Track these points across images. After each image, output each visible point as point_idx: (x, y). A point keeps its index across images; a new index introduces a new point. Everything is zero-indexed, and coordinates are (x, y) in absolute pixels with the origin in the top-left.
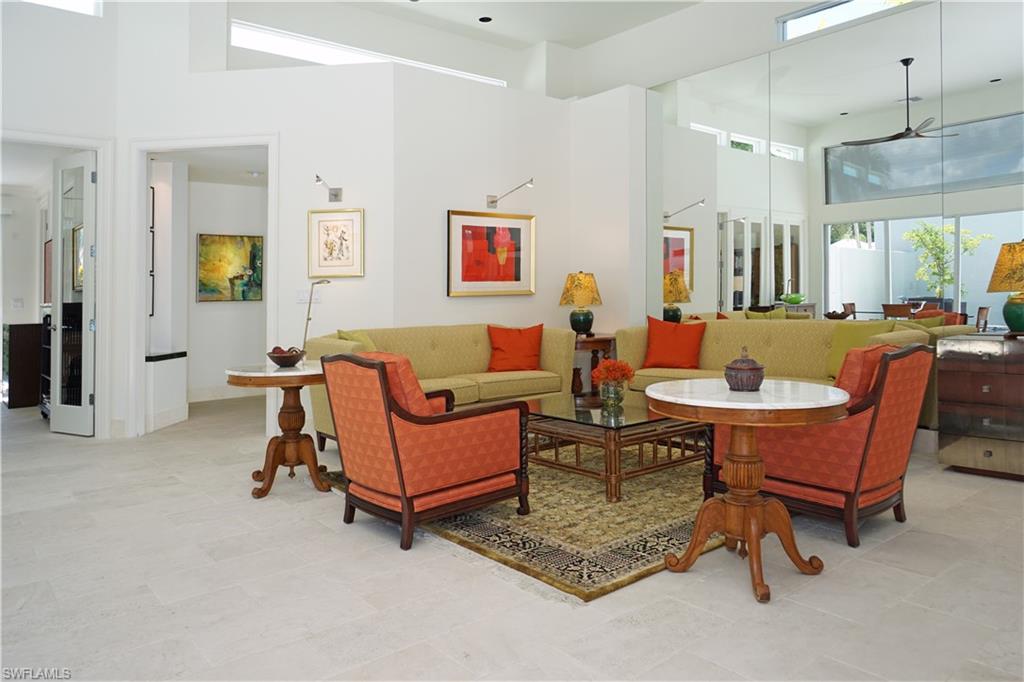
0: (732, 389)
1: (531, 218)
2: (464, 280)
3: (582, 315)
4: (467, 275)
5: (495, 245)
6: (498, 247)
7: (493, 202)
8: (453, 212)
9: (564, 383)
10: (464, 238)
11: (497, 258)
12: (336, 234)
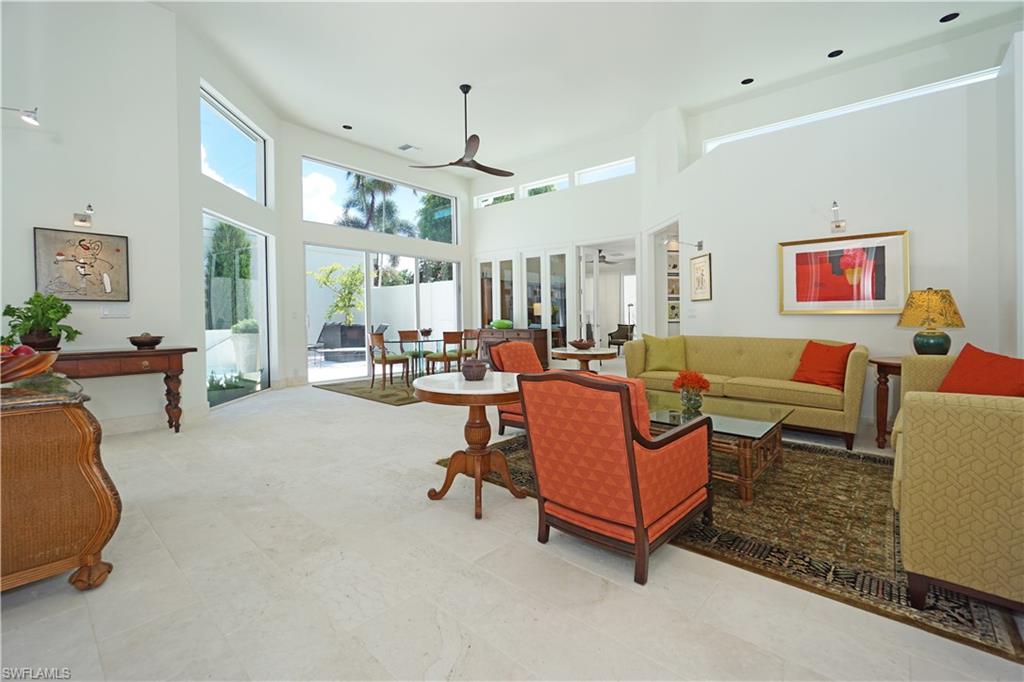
0: (467, 379)
1: (902, 233)
2: (798, 300)
3: (933, 338)
4: (801, 296)
5: (842, 267)
6: (847, 268)
7: (838, 227)
8: (783, 244)
9: (846, 402)
10: (798, 263)
11: (845, 279)
12: (700, 272)
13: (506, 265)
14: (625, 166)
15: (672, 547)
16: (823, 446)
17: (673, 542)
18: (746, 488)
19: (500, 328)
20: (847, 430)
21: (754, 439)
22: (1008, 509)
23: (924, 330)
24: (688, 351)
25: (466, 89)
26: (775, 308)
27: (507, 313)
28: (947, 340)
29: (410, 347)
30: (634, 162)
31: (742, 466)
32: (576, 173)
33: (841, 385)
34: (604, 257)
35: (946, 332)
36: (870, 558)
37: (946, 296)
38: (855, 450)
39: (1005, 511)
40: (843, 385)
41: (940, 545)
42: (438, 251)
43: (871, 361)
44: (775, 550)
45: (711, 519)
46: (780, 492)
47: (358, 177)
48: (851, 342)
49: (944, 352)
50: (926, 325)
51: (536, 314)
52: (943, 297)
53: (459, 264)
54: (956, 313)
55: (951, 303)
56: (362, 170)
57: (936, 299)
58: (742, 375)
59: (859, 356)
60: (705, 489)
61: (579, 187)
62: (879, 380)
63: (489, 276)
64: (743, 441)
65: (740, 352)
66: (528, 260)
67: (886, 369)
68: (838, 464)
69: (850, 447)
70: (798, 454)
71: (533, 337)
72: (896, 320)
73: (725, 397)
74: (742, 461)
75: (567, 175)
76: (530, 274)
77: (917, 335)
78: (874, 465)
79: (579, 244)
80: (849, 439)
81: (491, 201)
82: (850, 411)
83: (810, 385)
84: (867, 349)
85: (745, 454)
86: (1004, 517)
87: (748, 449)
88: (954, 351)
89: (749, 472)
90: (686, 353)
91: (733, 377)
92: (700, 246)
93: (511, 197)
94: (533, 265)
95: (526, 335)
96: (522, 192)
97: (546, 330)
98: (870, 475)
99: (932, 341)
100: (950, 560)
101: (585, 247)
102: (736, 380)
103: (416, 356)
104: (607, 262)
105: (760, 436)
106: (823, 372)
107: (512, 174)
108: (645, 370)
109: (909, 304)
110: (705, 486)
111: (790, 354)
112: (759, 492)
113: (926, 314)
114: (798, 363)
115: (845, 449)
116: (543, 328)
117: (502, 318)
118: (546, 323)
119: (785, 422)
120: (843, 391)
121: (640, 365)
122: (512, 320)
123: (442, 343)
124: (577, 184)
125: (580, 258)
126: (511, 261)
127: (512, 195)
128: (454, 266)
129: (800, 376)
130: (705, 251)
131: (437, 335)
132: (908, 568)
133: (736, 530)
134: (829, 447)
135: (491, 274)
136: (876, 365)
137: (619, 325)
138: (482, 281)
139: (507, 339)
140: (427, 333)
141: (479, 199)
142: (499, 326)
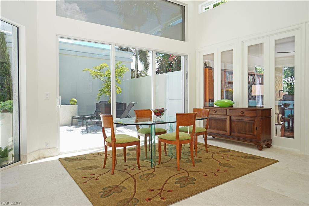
128: (183, 59)
138: (205, 69)
139: (230, 117)
140: (160, 113)
141: (202, 6)
142: (222, 105)
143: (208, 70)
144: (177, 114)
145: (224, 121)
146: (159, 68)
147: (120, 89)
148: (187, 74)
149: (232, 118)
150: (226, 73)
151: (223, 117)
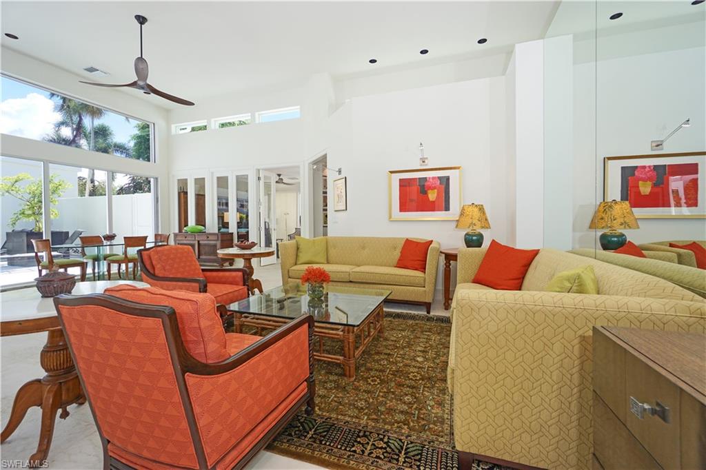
1: (458, 168)
2: (400, 211)
3: (475, 236)
4: (403, 208)
5: (426, 189)
6: (428, 189)
7: (424, 162)
8: (391, 172)
9: (426, 282)
10: (400, 186)
11: (428, 196)
12: (340, 190)
13: (200, 183)
14: (292, 111)
15: (268, 454)
16: (413, 312)
17: (270, 448)
18: (350, 367)
19: (193, 233)
20: (427, 301)
21: (354, 326)
22: (529, 391)
23: (469, 231)
24: (329, 248)
25: (142, 20)
26: (387, 216)
27: (201, 219)
28: (481, 236)
29: (92, 251)
30: (299, 110)
31: (346, 349)
32: (257, 114)
33: (423, 269)
34: (282, 179)
35: (482, 232)
36: (434, 423)
37: (481, 209)
38: (432, 314)
39: (527, 393)
40: (425, 269)
41: (481, 427)
42: (141, 168)
43: (441, 252)
44: (361, 434)
45: (313, 409)
46: (377, 361)
47: (64, 99)
48: (430, 239)
49: (480, 245)
50: (471, 227)
51: (225, 221)
52: (480, 209)
53: (156, 179)
54: (486, 220)
55: (484, 213)
56: (69, 94)
57: (476, 210)
58: (365, 264)
59: (434, 249)
60: (305, 383)
61: (259, 123)
62: (445, 264)
63: (185, 190)
64: (347, 328)
65: (364, 248)
66: (218, 178)
67: (451, 257)
68: (420, 327)
69: (428, 312)
70: (396, 322)
71: (220, 239)
72: (454, 224)
73: (351, 282)
74: (346, 344)
75: (250, 114)
76: (220, 189)
77: (466, 234)
78: (442, 325)
79: (259, 168)
80: (428, 306)
81: (189, 129)
82: (429, 287)
83: (406, 270)
84: (439, 244)
85: (349, 339)
86: (526, 399)
87: (351, 334)
88: (486, 244)
89: (352, 353)
90: (327, 249)
91: (359, 266)
92: (340, 172)
93: (205, 128)
94: (222, 182)
95: (215, 238)
96: (214, 124)
97: (232, 233)
98: (439, 334)
99: (474, 238)
100: (488, 438)
101: (263, 169)
102: (358, 269)
103: (96, 259)
104: (285, 184)
105: (358, 324)
106: (413, 260)
107: (193, 104)
108: (296, 264)
109: (462, 214)
110: (306, 380)
111: (395, 248)
112: (362, 365)
113: (471, 220)
114: (399, 254)
115: (426, 313)
116: (230, 232)
117: (197, 224)
118: (233, 228)
119: (388, 298)
120: (425, 273)
121: (292, 260)
122: (204, 226)
123: (124, 246)
124: (257, 122)
125: (259, 178)
126: (204, 179)
127: (206, 126)
128: (152, 180)
129: (401, 264)
130: (343, 175)
131: (119, 240)
132: (459, 448)
133: (334, 415)
134: (416, 313)
135: (187, 189)
136: (444, 255)
137: (296, 229)
138: (179, 193)
139: (199, 242)
140: (110, 237)
141: (176, 127)
142: (192, 231)
143: (183, 194)
144: (125, 238)
145: (193, 246)
146: (129, 184)
147: (57, 212)
148: (157, 199)
149: (201, 242)
150: (200, 198)
151: (192, 242)
